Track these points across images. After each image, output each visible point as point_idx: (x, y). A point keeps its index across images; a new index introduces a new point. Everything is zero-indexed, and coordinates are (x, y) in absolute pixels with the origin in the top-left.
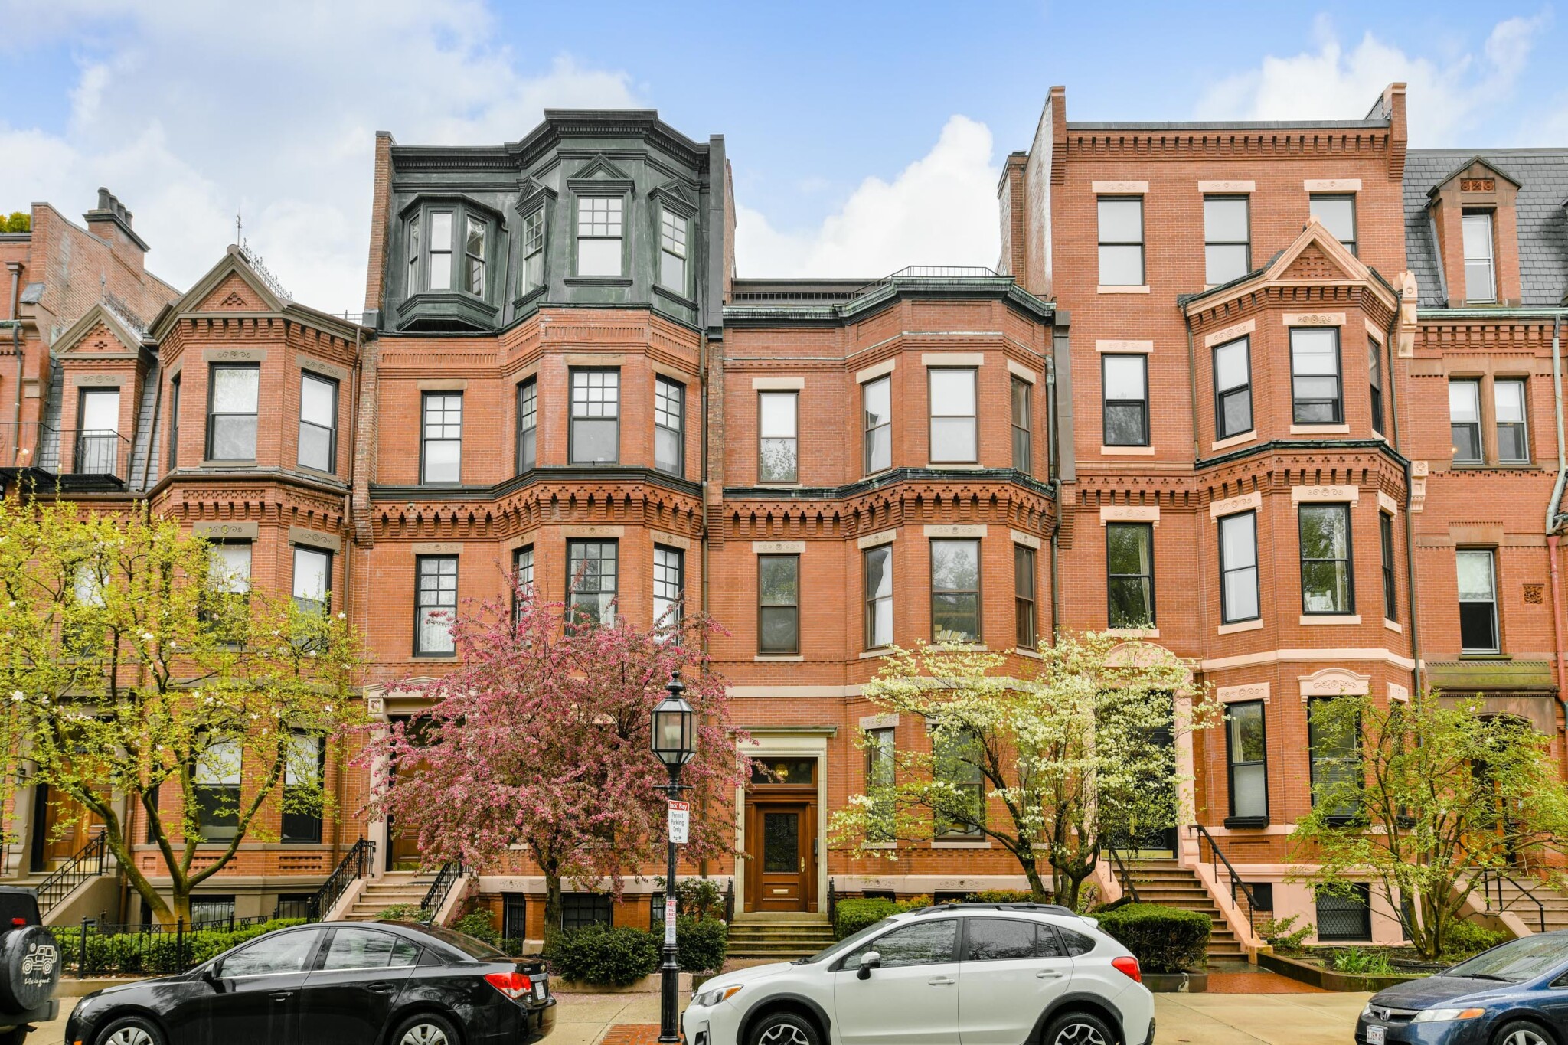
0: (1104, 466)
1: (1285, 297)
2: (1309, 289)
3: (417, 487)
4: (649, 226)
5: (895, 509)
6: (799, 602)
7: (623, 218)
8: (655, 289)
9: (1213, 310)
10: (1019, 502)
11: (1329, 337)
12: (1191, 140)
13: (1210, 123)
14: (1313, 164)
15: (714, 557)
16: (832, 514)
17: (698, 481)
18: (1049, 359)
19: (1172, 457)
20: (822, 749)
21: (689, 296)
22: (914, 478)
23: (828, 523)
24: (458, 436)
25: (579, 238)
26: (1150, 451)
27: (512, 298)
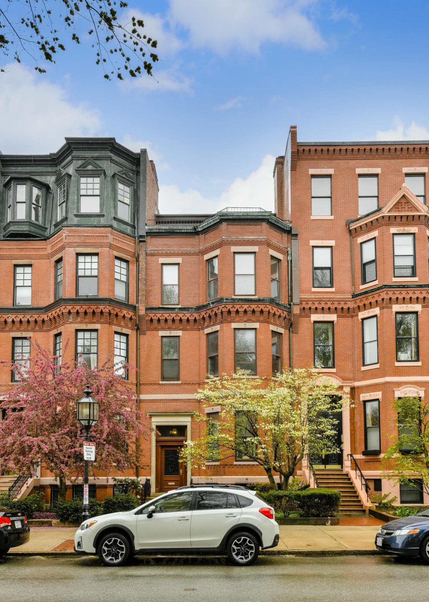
0: (312, 296)
1: (391, 220)
2: (401, 217)
3: (12, 307)
4: (112, 190)
5: (219, 316)
6: (179, 358)
7: (100, 187)
8: (115, 218)
9: (361, 227)
10: (273, 312)
11: (410, 238)
12: (353, 150)
13: (361, 142)
14: (407, 160)
15: (143, 338)
16: (193, 318)
17: (135, 304)
18: (289, 249)
19: (343, 292)
20: (189, 422)
21: (131, 222)
22: (227, 302)
23: (192, 322)
24: (30, 285)
25: (81, 196)
26: (333, 290)
27: (54, 223)
